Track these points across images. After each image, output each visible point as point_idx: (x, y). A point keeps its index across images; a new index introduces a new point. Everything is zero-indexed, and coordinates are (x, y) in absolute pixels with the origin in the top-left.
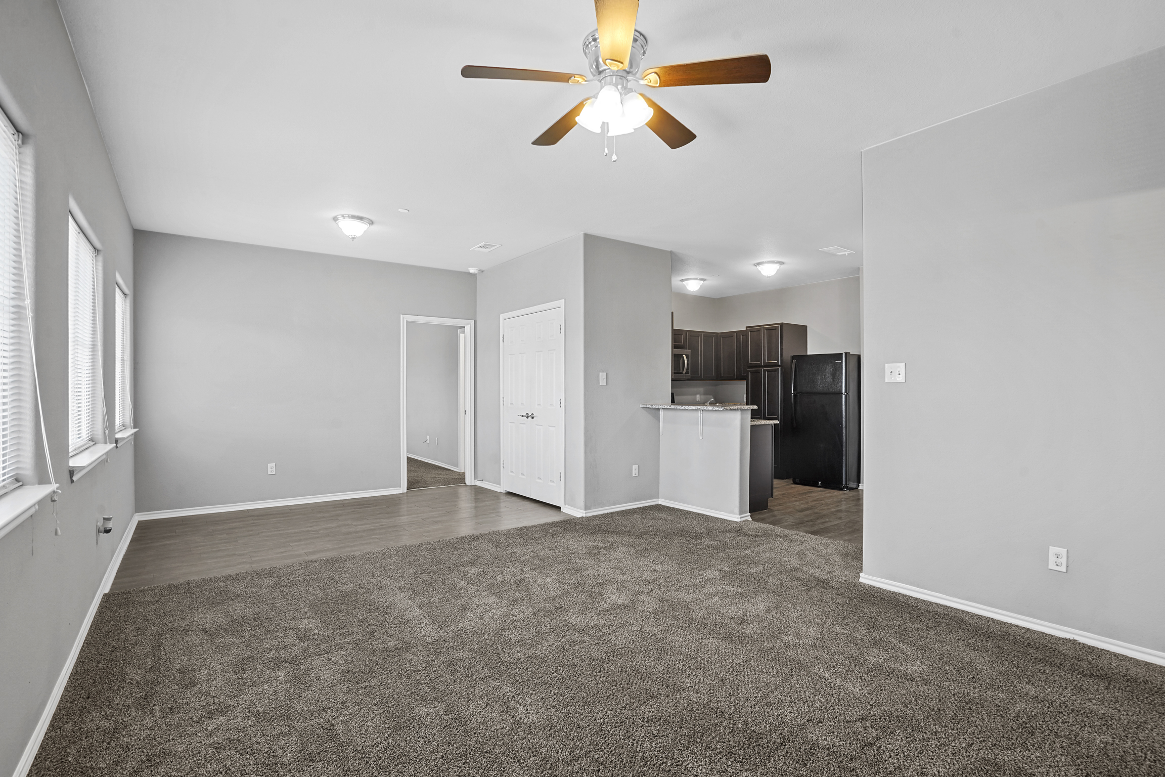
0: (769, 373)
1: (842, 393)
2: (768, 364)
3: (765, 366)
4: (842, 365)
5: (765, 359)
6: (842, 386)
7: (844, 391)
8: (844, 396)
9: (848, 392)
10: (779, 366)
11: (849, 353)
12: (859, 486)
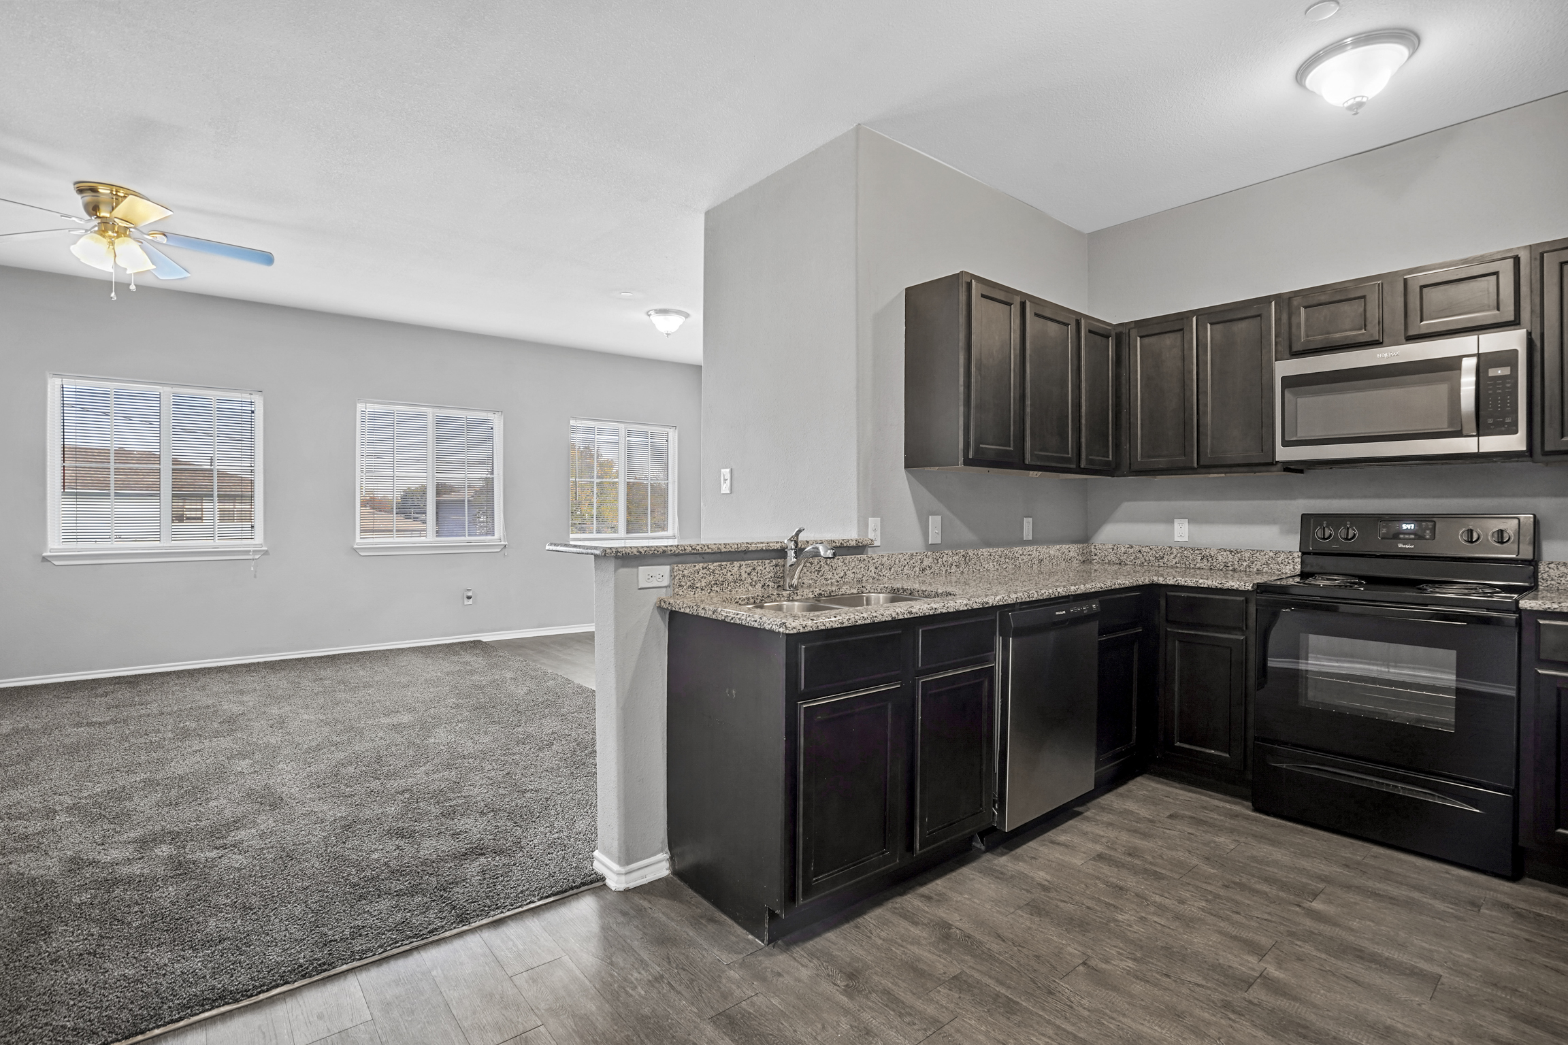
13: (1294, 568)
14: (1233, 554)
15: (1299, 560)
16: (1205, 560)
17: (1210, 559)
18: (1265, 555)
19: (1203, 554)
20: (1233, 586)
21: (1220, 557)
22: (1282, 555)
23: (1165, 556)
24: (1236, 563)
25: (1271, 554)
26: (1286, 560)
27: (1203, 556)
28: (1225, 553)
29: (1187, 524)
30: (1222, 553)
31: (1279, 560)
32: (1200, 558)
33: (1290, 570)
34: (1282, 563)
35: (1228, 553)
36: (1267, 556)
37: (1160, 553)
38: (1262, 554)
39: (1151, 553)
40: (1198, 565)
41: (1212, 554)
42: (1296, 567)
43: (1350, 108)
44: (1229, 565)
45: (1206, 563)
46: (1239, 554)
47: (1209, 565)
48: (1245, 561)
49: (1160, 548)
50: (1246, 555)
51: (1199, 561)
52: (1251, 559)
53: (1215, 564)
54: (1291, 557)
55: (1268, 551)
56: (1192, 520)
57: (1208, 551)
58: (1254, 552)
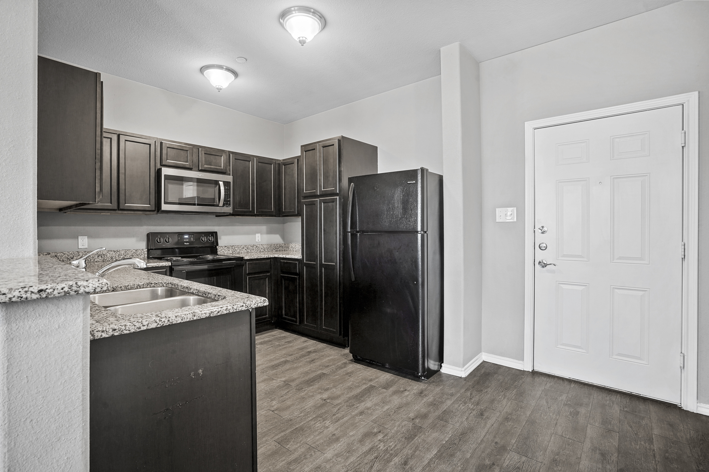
0: (325, 204)
1: (417, 232)
2: (324, 193)
3: (321, 196)
4: (417, 188)
5: (321, 188)
6: (417, 220)
7: (419, 229)
8: (419, 236)
9: (425, 230)
10: (337, 194)
11: (427, 170)
12: (441, 366)
13: (144, 256)
14: (115, 252)
15: (146, 252)
16: (100, 257)
17: (103, 256)
18: (131, 251)
19: (99, 254)
20: (163, 265)
21: (109, 254)
22: (139, 251)
23: (74, 257)
24: (117, 257)
25: (134, 251)
26: (141, 253)
27: (99, 255)
28: (111, 253)
29: (87, 238)
30: (109, 253)
31: (138, 253)
32: (97, 256)
33: (142, 257)
34: (139, 254)
35: (113, 252)
36: (132, 252)
37: (71, 256)
38: (130, 251)
39: (64, 256)
40: (96, 260)
41: (104, 253)
42: (145, 256)
43: (218, 89)
44: (114, 258)
45: (100, 258)
46: (119, 252)
47: (102, 259)
48: (122, 255)
49: (70, 253)
50: (122, 252)
51: (96, 258)
52: (125, 254)
53: (106, 258)
54: (143, 252)
55: (133, 250)
56: (90, 236)
57: (101, 252)
58: (126, 251)
